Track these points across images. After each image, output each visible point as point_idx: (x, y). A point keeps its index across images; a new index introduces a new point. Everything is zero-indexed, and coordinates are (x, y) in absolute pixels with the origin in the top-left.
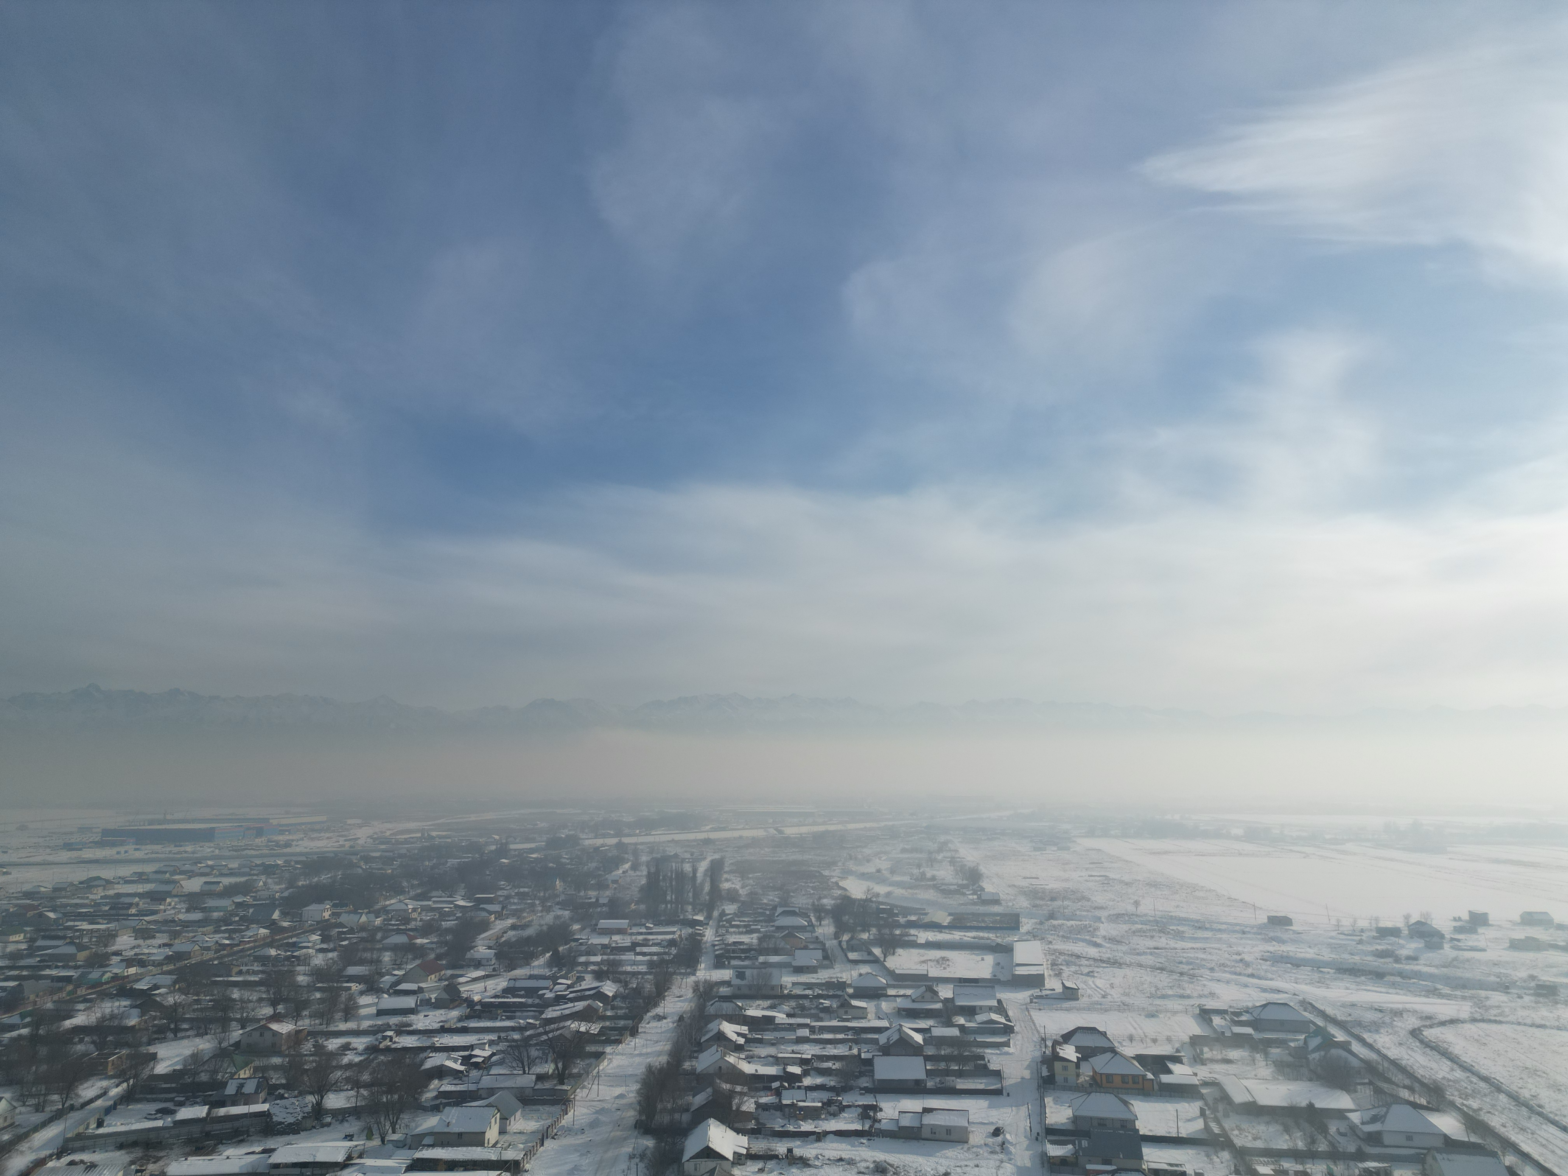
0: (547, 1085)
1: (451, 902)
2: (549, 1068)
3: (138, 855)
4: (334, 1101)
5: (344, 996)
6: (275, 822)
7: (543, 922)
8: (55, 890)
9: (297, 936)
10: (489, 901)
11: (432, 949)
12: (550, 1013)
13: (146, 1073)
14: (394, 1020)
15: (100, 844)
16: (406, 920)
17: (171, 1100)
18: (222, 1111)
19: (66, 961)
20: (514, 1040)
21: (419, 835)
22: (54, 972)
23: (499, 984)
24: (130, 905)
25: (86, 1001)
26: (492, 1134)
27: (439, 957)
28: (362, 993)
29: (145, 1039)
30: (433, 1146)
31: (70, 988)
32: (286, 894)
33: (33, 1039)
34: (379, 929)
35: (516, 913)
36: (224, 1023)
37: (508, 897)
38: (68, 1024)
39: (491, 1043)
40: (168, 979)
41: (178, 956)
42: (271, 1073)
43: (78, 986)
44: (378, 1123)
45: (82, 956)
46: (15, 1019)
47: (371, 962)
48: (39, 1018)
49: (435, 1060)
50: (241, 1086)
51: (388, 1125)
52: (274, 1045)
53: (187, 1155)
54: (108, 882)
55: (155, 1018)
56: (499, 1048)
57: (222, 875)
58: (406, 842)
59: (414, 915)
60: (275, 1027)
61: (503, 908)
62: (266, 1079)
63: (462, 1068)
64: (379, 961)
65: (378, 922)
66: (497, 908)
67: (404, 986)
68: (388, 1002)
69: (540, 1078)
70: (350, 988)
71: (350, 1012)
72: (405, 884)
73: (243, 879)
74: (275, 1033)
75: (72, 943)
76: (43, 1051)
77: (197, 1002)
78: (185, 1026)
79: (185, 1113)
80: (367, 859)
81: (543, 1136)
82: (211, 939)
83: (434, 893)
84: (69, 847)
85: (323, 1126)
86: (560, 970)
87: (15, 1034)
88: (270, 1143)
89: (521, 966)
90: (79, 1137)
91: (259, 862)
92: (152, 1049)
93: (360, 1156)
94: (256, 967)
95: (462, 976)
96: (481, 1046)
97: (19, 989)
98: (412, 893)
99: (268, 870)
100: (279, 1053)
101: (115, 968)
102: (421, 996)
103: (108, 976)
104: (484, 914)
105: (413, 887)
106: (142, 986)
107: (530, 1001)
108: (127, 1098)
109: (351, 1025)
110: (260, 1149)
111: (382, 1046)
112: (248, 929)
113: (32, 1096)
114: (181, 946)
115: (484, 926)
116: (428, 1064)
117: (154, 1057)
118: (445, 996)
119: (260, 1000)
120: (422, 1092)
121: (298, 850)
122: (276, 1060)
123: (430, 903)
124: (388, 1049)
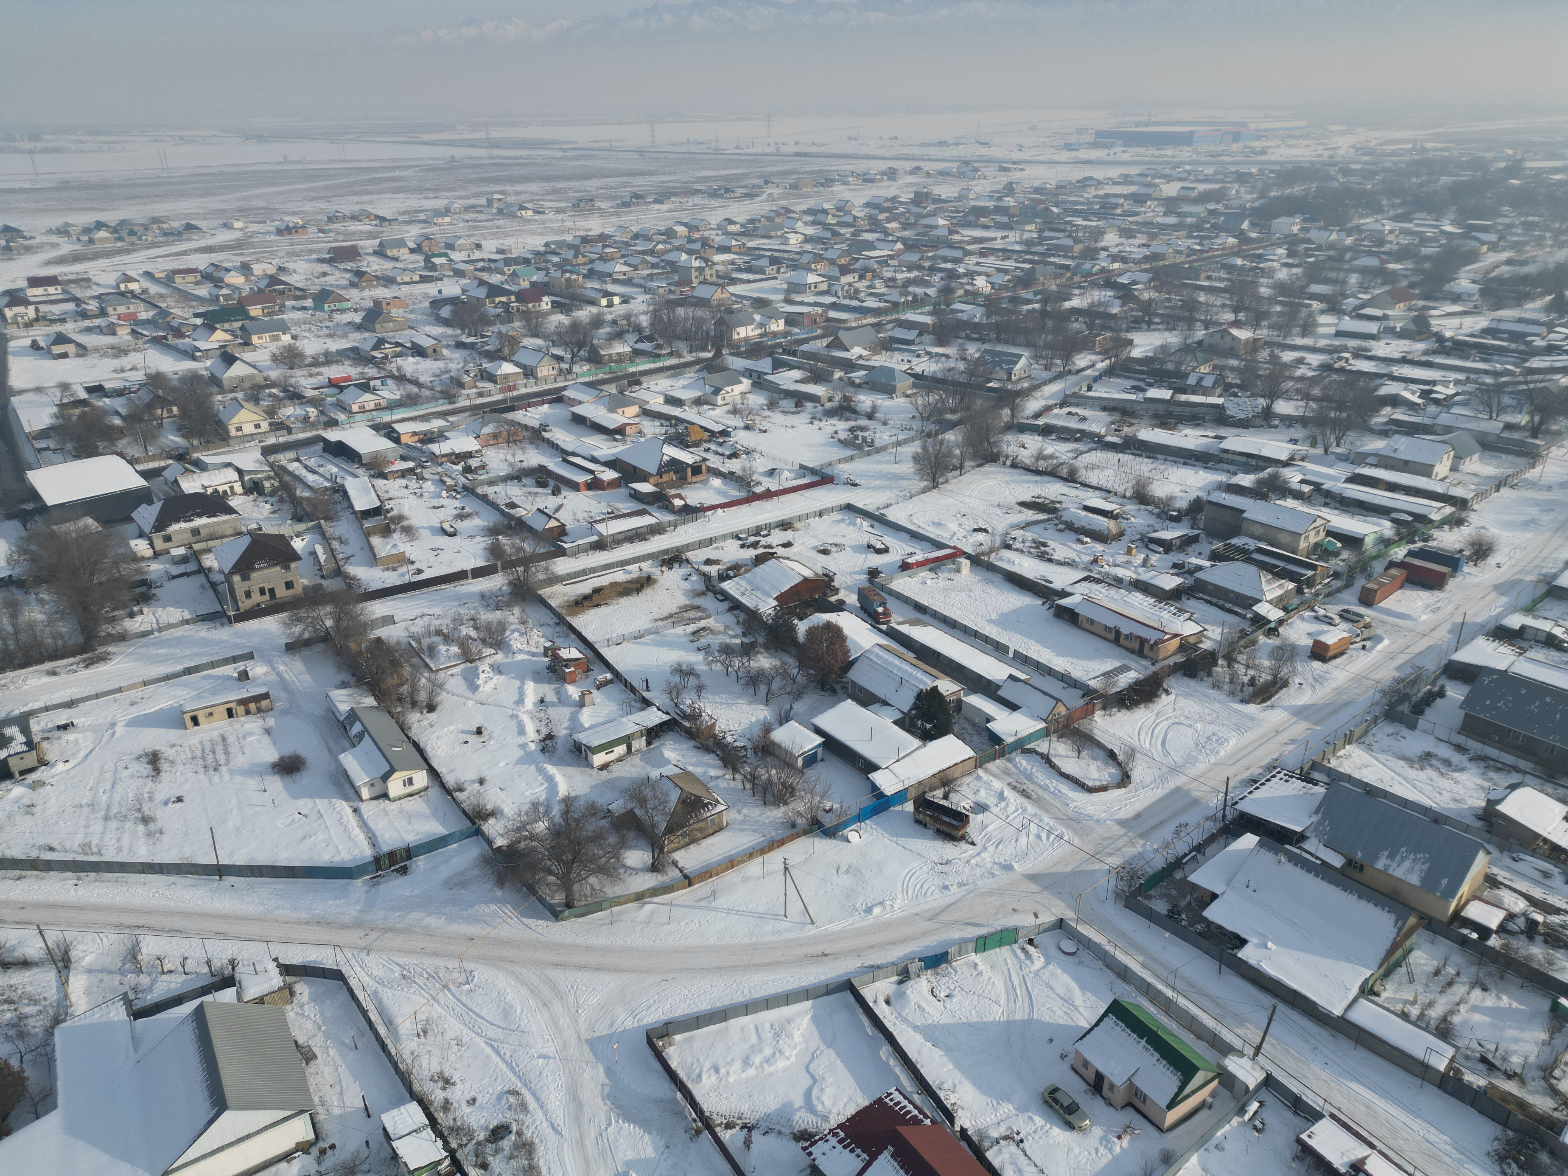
0: (1516, 436)
1: (1436, 227)
2: (1523, 419)
3: (1126, 157)
4: (1283, 407)
5: (1303, 313)
6: (1253, 126)
7: (1550, 259)
8: (1058, 187)
9: (1263, 247)
10: (1485, 229)
11: (1406, 276)
12: (1536, 363)
13: (1124, 355)
14: (1352, 343)
15: (1094, 145)
16: (1381, 242)
17: (1143, 380)
18: (1183, 397)
19: (1066, 251)
20: (1484, 384)
21: (1410, 146)
22: (1057, 260)
23: (1481, 322)
24: (1117, 206)
25: (1080, 287)
26: (1442, 468)
27: (1412, 286)
28: (1322, 312)
29: (1124, 326)
30: (1376, 466)
31: (1068, 275)
32: (1257, 204)
33: (1043, 312)
34: (1349, 249)
35: (1515, 246)
36: (1190, 322)
37: (1509, 226)
38: (1067, 304)
39: (1457, 382)
40: (1145, 277)
41: (1155, 257)
42: (1228, 373)
43: (1074, 274)
44: (1324, 435)
45: (1078, 248)
46: (1030, 296)
47: (1336, 282)
48: (1047, 298)
49: (1389, 388)
50: (1201, 379)
51: (1333, 438)
52: (1232, 348)
53: (1154, 426)
54: (1099, 182)
55: (1132, 310)
56: (1465, 388)
57: (1197, 181)
58: (1393, 153)
59: (1391, 238)
60: (1235, 332)
61: (1500, 239)
62: (1223, 377)
63: (1420, 401)
64: (1344, 282)
65: (1349, 241)
66: (1492, 237)
67: (1368, 311)
68: (1349, 324)
69: (1508, 427)
70: (1310, 306)
71: (1308, 328)
72: (1385, 202)
73: (1217, 186)
74: (1234, 338)
75: (1070, 236)
76: (1050, 324)
77: (1169, 300)
78: (1157, 320)
79: (1154, 393)
80: (1346, 172)
81: (1500, 484)
82: (1184, 243)
83: (1418, 215)
84: (1068, 147)
85: (1270, 427)
86: (1561, 316)
87: (1030, 307)
88: (1222, 432)
89: (1510, 307)
90: (1075, 395)
91: (1233, 169)
92: (1130, 336)
93: (1302, 460)
94: (1223, 274)
95: (1435, 308)
96: (1445, 384)
97: (1031, 273)
98: (1392, 213)
99: (1242, 178)
100: (1236, 356)
101: (1103, 262)
102: (1385, 323)
103: (1097, 268)
104: (1475, 244)
105: (1393, 206)
106: (1124, 280)
107: (1513, 346)
108: (1110, 372)
109: (1307, 341)
110: (1212, 434)
111: (1336, 366)
112: (1217, 237)
113: (1041, 357)
114: (1158, 247)
115: (1472, 257)
116: (1383, 391)
117: (1130, 342)
118: (1412, 326)
119: (1224, 306)
120: (1371, 416)
121: (1273, 158)
122: (1234, 362)
123: (1410, 225)
124: (1342, 370)
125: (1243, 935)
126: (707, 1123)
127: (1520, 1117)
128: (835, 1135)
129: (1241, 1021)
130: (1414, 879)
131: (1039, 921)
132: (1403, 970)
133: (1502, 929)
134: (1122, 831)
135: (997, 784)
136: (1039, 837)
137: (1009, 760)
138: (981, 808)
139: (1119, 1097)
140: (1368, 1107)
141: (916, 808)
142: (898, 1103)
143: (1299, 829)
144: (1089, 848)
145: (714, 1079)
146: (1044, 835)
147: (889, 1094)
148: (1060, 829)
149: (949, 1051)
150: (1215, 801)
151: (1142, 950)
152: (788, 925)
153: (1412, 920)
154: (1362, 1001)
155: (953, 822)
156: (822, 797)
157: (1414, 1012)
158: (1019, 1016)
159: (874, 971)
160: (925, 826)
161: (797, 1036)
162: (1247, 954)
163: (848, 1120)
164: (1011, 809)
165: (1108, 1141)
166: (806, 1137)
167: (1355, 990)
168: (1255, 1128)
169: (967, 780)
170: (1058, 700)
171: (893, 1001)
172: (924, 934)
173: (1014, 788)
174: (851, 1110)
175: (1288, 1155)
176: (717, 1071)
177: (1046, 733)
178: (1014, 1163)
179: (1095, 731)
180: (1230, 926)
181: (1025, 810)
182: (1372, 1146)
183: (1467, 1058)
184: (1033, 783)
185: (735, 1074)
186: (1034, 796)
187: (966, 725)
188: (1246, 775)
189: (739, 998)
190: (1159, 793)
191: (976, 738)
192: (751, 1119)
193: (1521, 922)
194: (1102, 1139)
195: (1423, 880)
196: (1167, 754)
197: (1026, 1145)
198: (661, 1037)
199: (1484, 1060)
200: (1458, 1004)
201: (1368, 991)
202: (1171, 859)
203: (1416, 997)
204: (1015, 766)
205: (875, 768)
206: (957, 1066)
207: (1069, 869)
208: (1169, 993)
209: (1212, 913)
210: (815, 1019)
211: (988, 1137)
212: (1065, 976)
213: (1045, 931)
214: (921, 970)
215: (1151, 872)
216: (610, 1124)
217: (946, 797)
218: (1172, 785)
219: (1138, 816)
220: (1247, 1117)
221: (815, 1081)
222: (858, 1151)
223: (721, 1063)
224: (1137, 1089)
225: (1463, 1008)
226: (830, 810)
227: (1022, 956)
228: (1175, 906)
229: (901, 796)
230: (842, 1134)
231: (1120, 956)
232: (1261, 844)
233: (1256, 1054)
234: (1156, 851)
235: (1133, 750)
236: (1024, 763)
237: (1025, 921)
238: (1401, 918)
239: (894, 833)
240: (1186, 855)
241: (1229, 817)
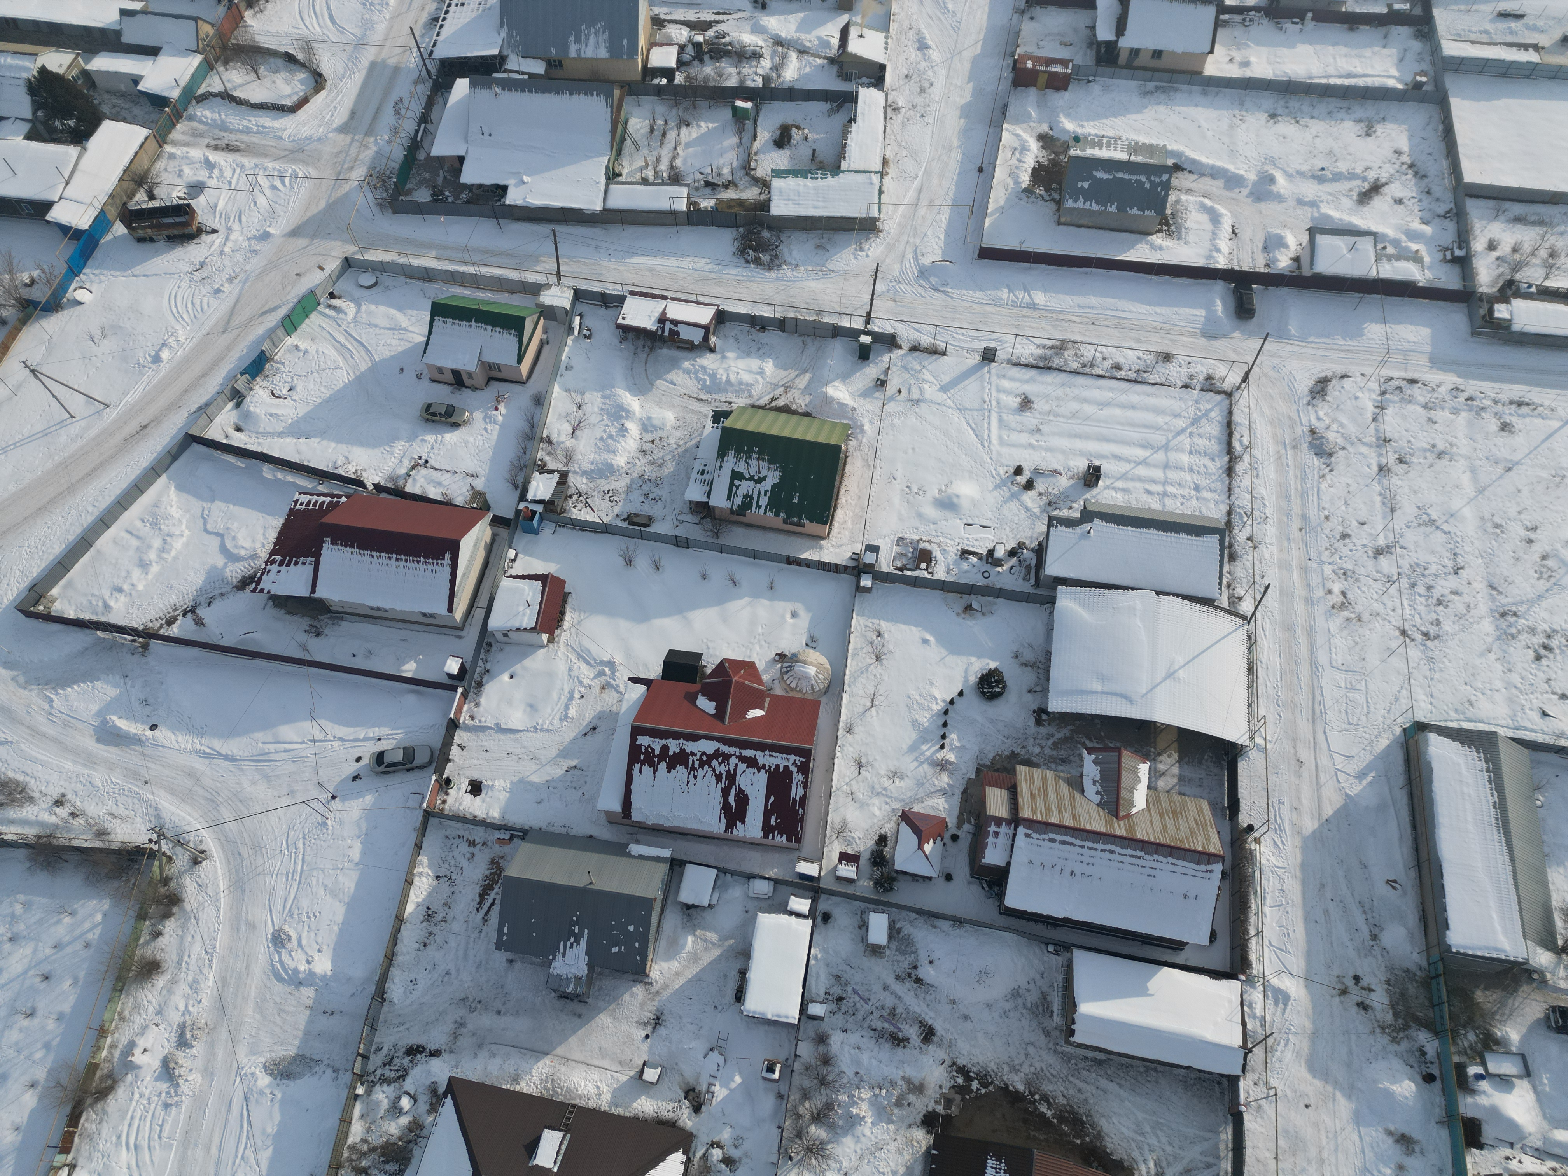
125: (502, 182)
126: (147, 635)
127: (743, 213)
128: (273, 562)
129: (535, 259)
130: (603, 53)
131: (327, 272)
132: (628, 142)
133: (681, 63)
134: (348, 139)
135: (196, 153)
136: (274, 187)
137: (191, 118)
138: (197, 188)
139: (480, 380)
140: (651, 271)
141: (128, 226)
142: (309, 502)
143: (495, 52)
144: (328, 173)
145: (122, 598)
146: (278, 183)
147: (296, 502)
148: (290, 168)
149: (323, 434)
150: (412, 60)
151: (430, 246)
152: (83, 423)
153: (617, 93)
154: (612, 187)
155: (178, 219)
156: (10, 272)
157: (650, 173)
158: (363, 367)
159: (206, 411)
160: (152, 240)
161: (175, 512)
162: (513, 197)
163: (275, 544)
164: (228, 173)
165: (490, 417)
166: (248, 582)
167: (603, 180)
168: (586, 337)
169: (160, 165)
170: (196, 19)
171: (242, 425)
172: (229, 348)
173: (216, 148)
174: (273, 536)
175: (616, 341)
176: (120, 590)
177: (208, 66)
178: (431, 481)
179: (258, 38)
180: (488, 179)
181: (242, 167)
182: (665, 298)
183: (697, 189)
184: (232, 131)
185: (140, 581)
186: (242, 146)
187: (115, 101)
188: (424, 17)
189: (88, 520)
190: (359, 78)
191: (137, 111)
192: (189, 603)
193: (690, 49)
194: (484, 419)
195: (610, 49)
196: (342, 30)
197: (432, 462)
198: (37, 603)
199: (708, 184)
200: (676, 149)
201: (612, 176)
202: (407, 143)
203: (646, 161)
204: (201, 122)
205: (47, 206)
206: (339, 441)
207: (323, 204)
208: (471, 270)
209: (469, 176)
210: (180, 488)
211: (399, 476)
212: (380, 307)
213: (338, 278)
214: (249, 382)
215: (397, 166)
216: (52, 701)
217: (151, 197)
218: (365, 63)
219: (353, 114)
220: (576, 332)
221: (221, 536)
222: (302, 560)
223: (118, 582)
224: (489, 363)
225: (680, 150)
226: (33, 282)
227: (332, 313)
228: (434, 187)
229: (101, 222)
230: (278, 558)
231: (416, 262)
232: (473, 85)
233: (559, 279)
234: (390, 142)
235: (307, 41)
236: (208, 113)
237: (315, 279)
238: (608, 95)
239: (125, 267)
240: (417, 132)
241: (433, 71)
